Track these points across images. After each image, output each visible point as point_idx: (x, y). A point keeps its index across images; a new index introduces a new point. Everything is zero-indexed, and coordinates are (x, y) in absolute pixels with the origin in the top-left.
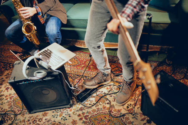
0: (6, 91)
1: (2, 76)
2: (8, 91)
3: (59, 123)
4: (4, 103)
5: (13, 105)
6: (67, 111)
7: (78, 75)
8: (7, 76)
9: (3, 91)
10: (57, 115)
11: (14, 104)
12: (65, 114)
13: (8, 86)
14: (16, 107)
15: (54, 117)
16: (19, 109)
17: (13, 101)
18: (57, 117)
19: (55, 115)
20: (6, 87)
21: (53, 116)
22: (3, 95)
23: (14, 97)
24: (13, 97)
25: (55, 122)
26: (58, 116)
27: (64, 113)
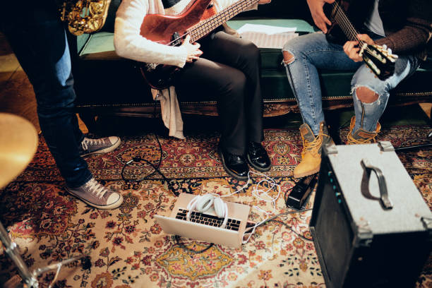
0: (118, 248)
1: (76, 215)
2: (123, 247)
3: (313, 285)
4: (137, 277)
5: (166, 277)
6: (311, 255)
7: (277, 178)
8: (90, 213)
9: (110, 250)
10: (296, 269)
11: (166, 274)
12: (313, 263)
13: (115, 236)
14: (177, 280)
15: (292, 275)
16: (188, 281)
17: (159, 267)
18: (298, 274)
19: (291, 270)
20: (113, 239)
21: (287, 273)
22: (118, 259)
23: (153, 257)
24: (148, 257)
25: (302, 284)
26: (300, 271)
27: (307, 261)
